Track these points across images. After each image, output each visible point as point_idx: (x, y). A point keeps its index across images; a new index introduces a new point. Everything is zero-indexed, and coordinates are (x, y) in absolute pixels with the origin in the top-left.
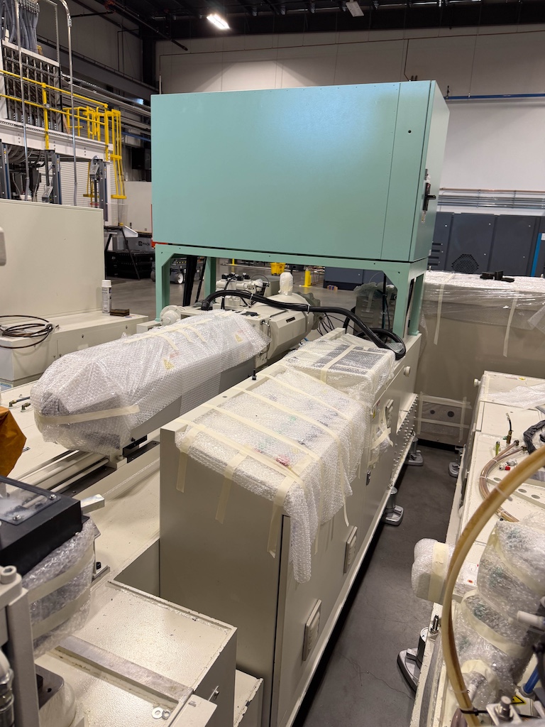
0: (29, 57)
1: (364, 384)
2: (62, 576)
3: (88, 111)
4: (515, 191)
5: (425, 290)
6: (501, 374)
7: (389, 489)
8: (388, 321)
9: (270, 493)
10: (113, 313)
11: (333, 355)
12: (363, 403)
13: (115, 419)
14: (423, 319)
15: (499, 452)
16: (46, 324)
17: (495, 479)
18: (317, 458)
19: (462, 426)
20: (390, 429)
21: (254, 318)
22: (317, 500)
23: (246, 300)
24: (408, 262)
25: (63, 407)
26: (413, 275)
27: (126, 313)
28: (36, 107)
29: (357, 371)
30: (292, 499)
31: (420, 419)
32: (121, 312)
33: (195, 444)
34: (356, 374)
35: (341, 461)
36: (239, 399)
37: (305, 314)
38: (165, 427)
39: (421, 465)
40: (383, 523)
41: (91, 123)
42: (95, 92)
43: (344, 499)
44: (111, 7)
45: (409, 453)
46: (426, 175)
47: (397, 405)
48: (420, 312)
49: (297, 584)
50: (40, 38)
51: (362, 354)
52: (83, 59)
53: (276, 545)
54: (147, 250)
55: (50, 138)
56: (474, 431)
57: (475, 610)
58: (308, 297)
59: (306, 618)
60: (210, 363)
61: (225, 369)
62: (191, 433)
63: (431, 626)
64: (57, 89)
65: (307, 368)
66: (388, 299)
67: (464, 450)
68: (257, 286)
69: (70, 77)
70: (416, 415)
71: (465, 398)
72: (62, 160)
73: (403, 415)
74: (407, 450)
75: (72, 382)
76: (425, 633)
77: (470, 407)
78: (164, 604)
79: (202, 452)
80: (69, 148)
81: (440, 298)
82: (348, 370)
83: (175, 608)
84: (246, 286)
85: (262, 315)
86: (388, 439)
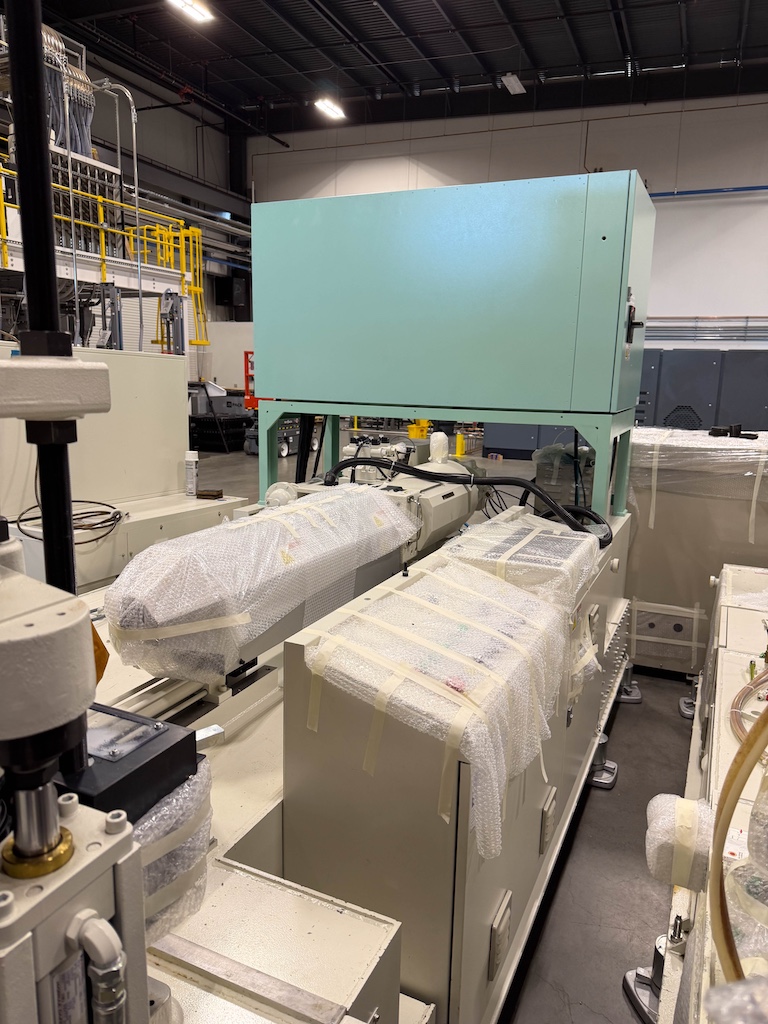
0: (81, 163)
1: (559, 580)
2: (173, 834)
3: (158, 230)
4: (747, 318)
5: (632, 452)
6: (748, 568)
7: (597, 735)
8: (583, 495)
9: (440, 730)
10: (201, 496)
11: (512, 541)
12: (559, 607)
13: (219, 633)
14: (632, 493)
15: (755, 676)
16: (112, 511)
17: (753, 712)
18: (502, 682)
19: (694, 644)
20: (597, 646)
21: (399, 494)
22: (505, 743)
23: (385, 471)
24: (609, 413)
25: (150, 616)
26: (616, 433)
27: (218, 496)
28: (90, 228)
29: (548, 563)
30: (472, 738)
31: (635, 637)
32: (211, 493)
33: (333, 663)
34: (547, 567)
35: (534, 689)
36: (385, 601)
37: (466, 488)
38: (291, 640)
39: (638, 702)
40: (589, 786)
41: (162, 247)
42: (167, 206)
43: (540, 743)
44: (188, 96)
45: (621, 686)
46: (629, 294)
47: (603, 614)
48: (627, 484)
49: (482, 860)
50: (94, 139)
51: (552, 539)
52: (151, 164)
53: (450, 805)
54: (237, 413)
55: (108, 267)
56: (716, 647)
57: (748, 886)
58: (469, 465)
59: (492, 917)
60: (343, 555)
61: (361, 564)
62: (326, 648)
63: (671, 932)
64: (117, 202)
65: (476, 560)
66: (582, 466)
67: (701, 679)
68: (399, 453)
69: (135, 187)
70: (629, 629)
71: (697, 604)
72: (123, 296)
73: (612, 629)
74: (619, 680)
75: (162, 582)
76: (662, 943)
77: (705, 617)
78: (296, 889)
79: (342, 674)
80: (132, 279)
81: (655, 464)
82: (535, 561)
83: (311, 895)
84: (384, 452)
85: (409, 490)
86: (595, 660)
